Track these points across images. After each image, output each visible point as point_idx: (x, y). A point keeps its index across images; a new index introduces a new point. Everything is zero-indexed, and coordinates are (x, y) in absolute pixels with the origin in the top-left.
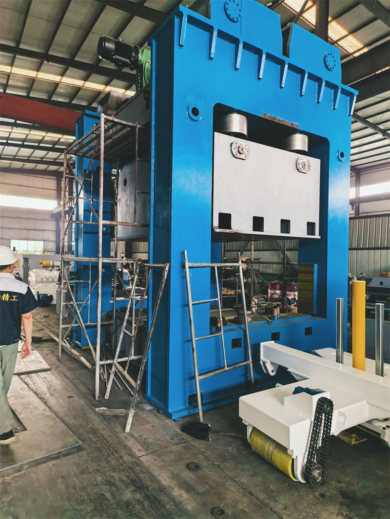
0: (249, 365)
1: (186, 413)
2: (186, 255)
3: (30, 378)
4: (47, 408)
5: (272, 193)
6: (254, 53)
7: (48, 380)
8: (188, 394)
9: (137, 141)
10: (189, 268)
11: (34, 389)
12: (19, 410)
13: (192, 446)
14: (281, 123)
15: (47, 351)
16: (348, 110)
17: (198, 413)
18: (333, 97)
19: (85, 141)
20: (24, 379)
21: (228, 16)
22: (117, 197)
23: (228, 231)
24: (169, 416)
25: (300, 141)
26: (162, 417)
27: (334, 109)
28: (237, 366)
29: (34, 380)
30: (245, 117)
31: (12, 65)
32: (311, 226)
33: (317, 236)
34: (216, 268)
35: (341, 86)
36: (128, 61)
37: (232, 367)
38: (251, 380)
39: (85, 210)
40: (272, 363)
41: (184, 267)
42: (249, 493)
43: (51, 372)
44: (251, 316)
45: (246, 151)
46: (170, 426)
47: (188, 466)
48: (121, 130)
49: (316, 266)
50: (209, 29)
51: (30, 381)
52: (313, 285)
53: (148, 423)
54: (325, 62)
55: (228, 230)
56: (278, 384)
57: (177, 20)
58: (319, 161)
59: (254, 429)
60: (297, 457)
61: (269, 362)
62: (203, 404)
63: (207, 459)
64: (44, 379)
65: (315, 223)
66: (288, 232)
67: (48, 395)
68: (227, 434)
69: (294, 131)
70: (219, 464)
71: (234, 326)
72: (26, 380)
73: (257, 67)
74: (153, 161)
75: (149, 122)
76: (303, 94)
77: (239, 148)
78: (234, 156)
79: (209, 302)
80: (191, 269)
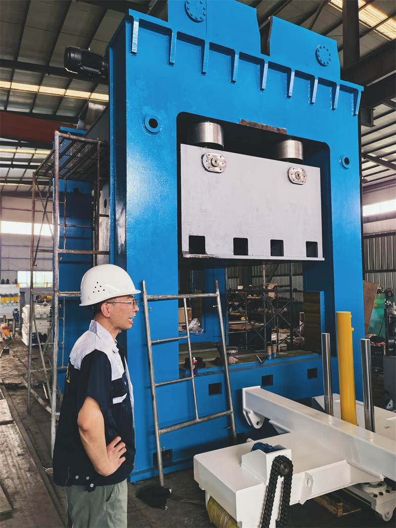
0: (230, 416)
1: (148, 475)
2: (144, 286)
5: (258, 210)
6: (226, 54)
7: (5, 435)
9: (99, 158)
10: (149, 301)
13: (142, 515)
14: (264, 129)
15: (19, 400)
16: (353, 109)
18: (331, 96)
21: (190, 17)
23: (201, 256)
25: (292, 149)
27: (333, 109)
28: (212, 417)
30: (219, 126)
31: (11, 80)
32: (311, 247)
33: (320, 258)
34: (185, 300)
35: (339, 82)
37: (205, 419)
40: (256, 413)
43: (12, 425)
44: (237, 356)
45: (221, 163)
48: (83, 147)
49: (322, 293)
50: (167, 32)
52: (320, 317)
54: (317, 56)
55: (201, 255)
56: (250, 440)
57: (128, 25)
58: (318, 169)
61: (252, 412)
62: (172, 464)
65: (317, 243)
66: (282, 255)
68: (189, 501)
69: (285, 137)
71: (215, 369)
73: (230, 69)
76: (291, 95)
77: (211, 160)
78: (206, 169)
79: (178, 340)
80: (149, 302)
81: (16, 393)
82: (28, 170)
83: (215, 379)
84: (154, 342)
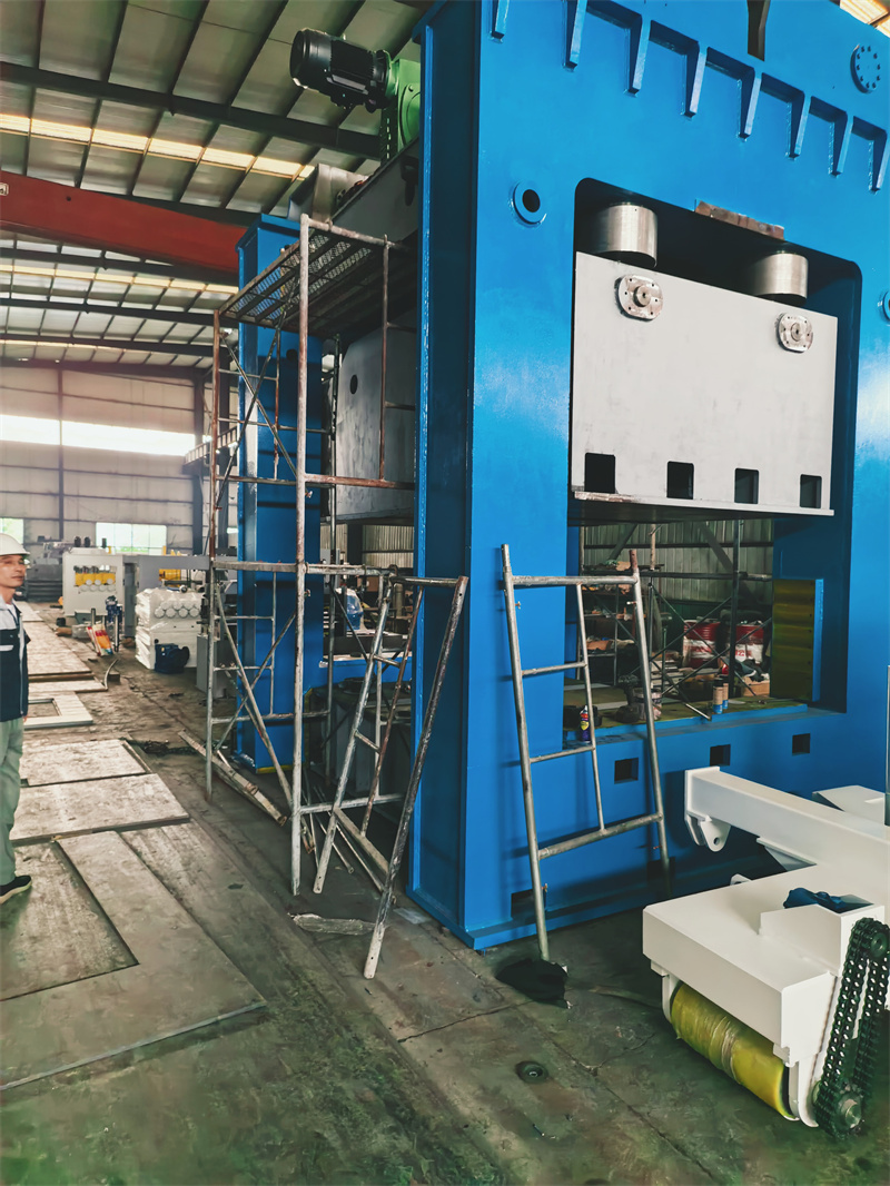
0: (658, 824)
1: (505, 936)
2: (507, 557)
3: (145, 837)
4: (184, 913)
5: (715, 405)
6: (676, 51)
7: (184, 845)
8: (511, 890)
9: (386, 280)
10: (516, 587)
11: (154, 865)
12: (121, 916)
13: (525, 1017)
14: (743, 225)
15: (180, 775)
17: (536, 937)
18: (871, 160)
19: (261, 288)
20: (132, 840)
22: (335, 421)
23: (607, 497)
24: (466, 941)
25: (786, 272)
26: (449, 942)
27: (874, 189)
28: (630, 825)
29: (153, 844)
30: (651, 214)
31: (92, 124)
32: (810, 485)
33: (825, 510)
34: (579, 588)
36: (362, 87)
37: (617, 829)
38: (661, 861)
39: (261, 452)
40: (715, 822)
41: (501, 585)
42: (677, 1147)
43: (190, 825)
44: (662, 705)
45: (653, 299)
46: (470, 966)
47: (520, 1070)
48: (347, 255)
49: (820, 583)
51: (143, 845)
52: (811, 632)
53: (417, 956)
54: (854, 69)
55: (608, 495)
56: (737, 877)
58: (835, 320)
59: (680, 985)
60: (797, 1064)
61: (708, 819)
62: (548, 916)
63: (564, 1053)
64: (175, 842)
65: (819, 478)
67: (184, 881)
68: (609, 993)
69: (774, 245)
70: (596, 1070)
71: (621, 729)
72: (135, 844)
73: (684, 86)
74: (425, 327)
75: (417, 231)
76: (798, 150)
77: (635, 291)
78: (623, 311)
79: (561, 670)
80: (518, 591)
81: (167, 762)
82: (118, 318)
83: (624, 750)
84: (527, 672)
